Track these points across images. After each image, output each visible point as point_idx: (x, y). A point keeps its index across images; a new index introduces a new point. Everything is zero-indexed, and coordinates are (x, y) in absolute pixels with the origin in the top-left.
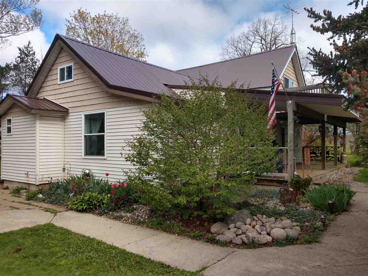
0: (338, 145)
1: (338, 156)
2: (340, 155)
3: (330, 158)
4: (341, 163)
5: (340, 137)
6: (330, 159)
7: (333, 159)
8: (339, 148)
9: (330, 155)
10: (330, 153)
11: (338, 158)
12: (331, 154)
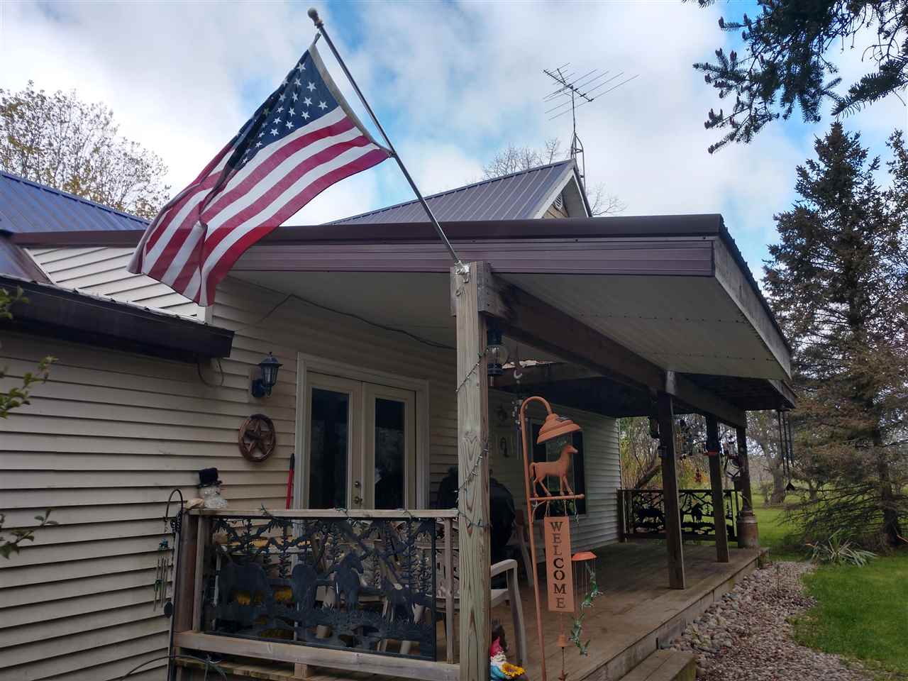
0: (728, 484)
1: (728, 522)
2: (735, 519)
3: (706, 528)
4: (740, 546)
5: (730, 457)
6: (706, 532)
7: (713, 533)
8: (728, 493)
9: (705, 519)
10: (704, 512)
11: (730, 529)
12: (707, 515)
